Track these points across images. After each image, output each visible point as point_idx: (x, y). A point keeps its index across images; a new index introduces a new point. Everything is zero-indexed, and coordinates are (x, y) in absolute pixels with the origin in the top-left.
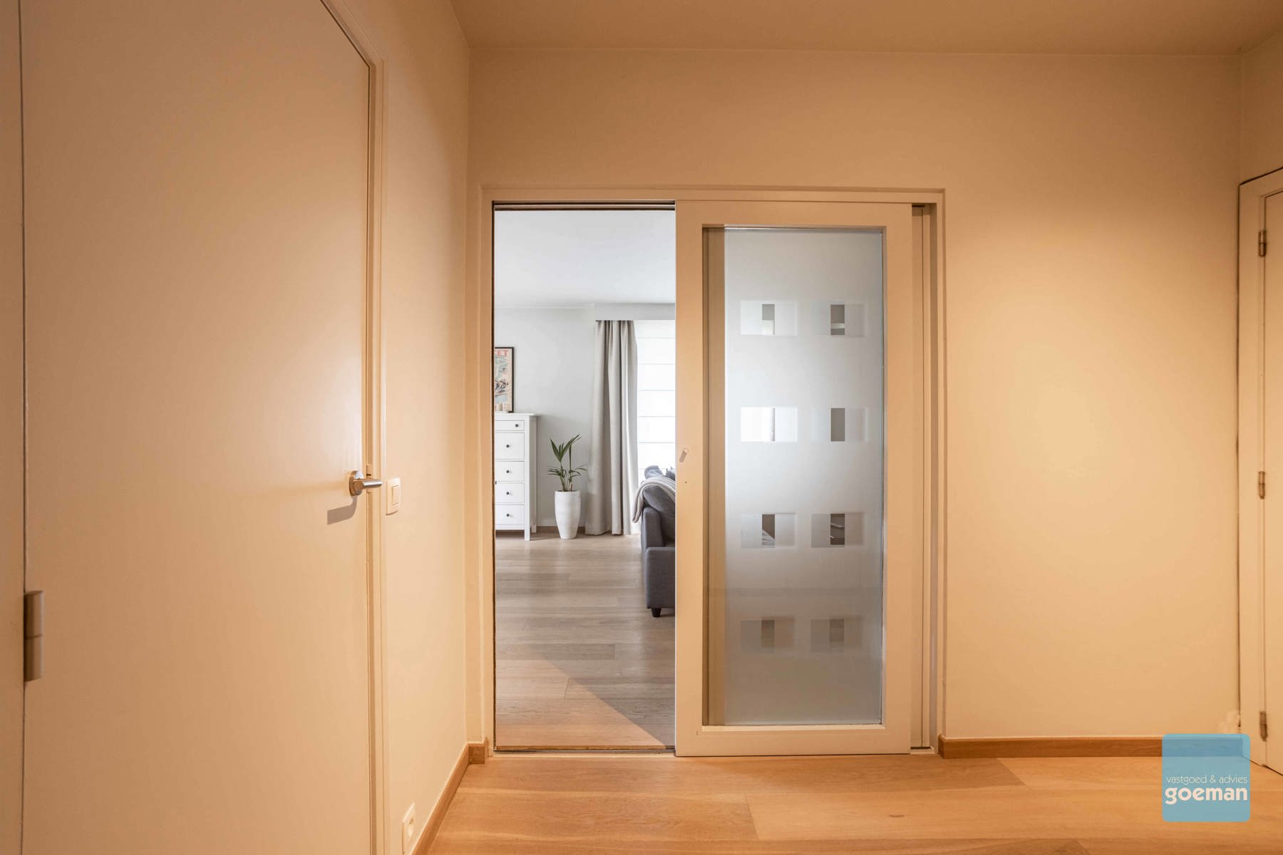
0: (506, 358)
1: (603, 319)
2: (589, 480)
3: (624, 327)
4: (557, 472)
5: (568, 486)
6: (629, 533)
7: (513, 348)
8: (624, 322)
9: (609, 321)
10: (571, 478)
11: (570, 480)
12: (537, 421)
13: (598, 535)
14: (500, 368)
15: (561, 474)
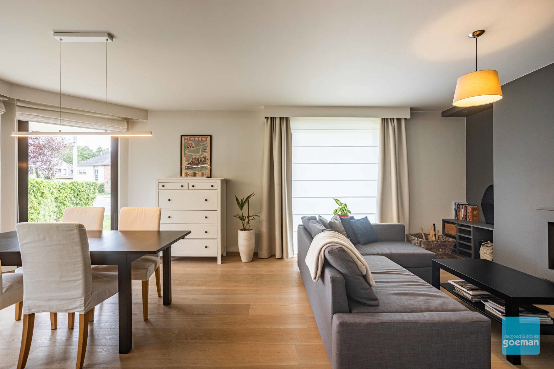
0: (206, 142)
1: (270, 116)
2: (260, 222)
3: (283, 122)
4: (240, 217)
5: (247, 226)
6: (287, 257)
7: (211, 136)
8: (283, 118)
9: (274, 118)
10: (249, 221)
11: (248, 223)
12: (226, 184)
13: (266, 258)
14: (202, 148)
15: (242, 218)
